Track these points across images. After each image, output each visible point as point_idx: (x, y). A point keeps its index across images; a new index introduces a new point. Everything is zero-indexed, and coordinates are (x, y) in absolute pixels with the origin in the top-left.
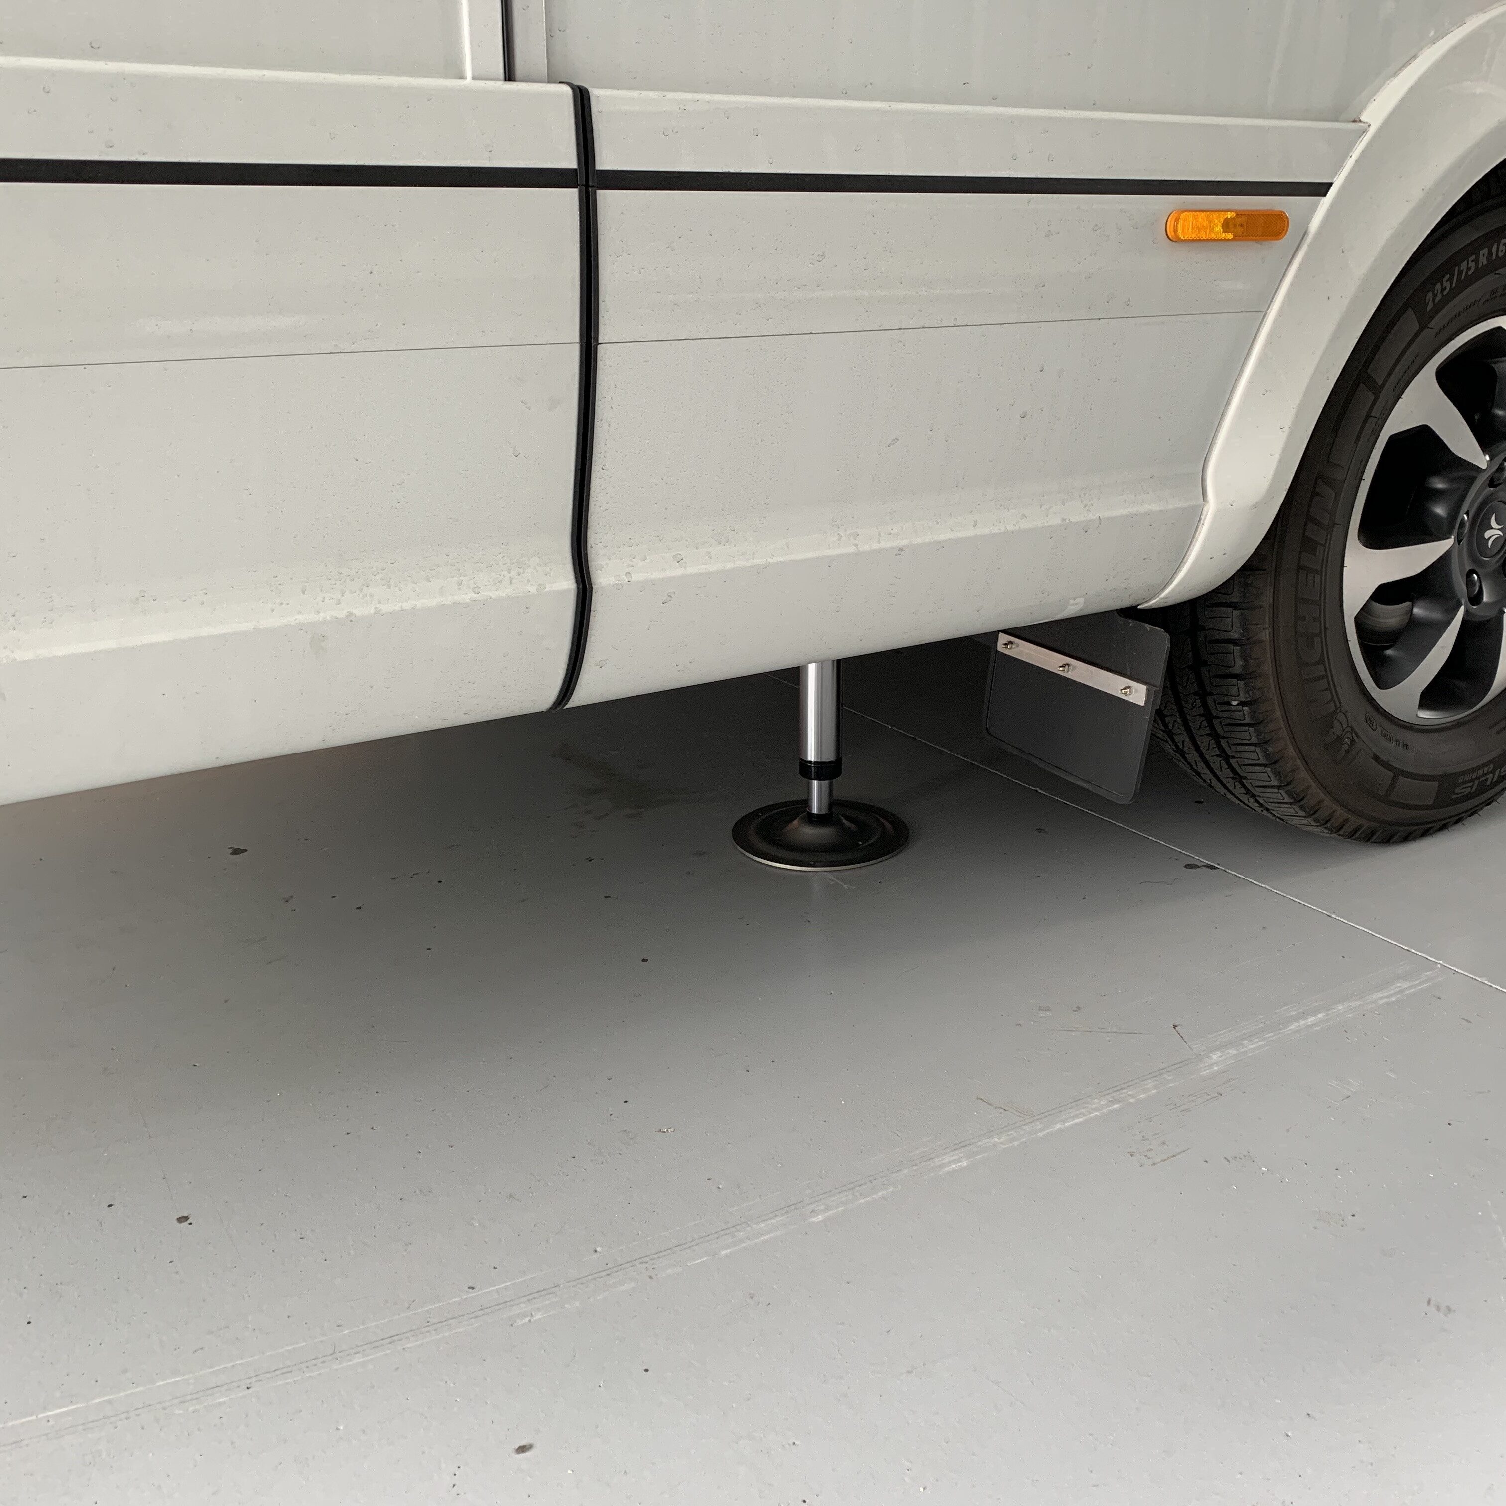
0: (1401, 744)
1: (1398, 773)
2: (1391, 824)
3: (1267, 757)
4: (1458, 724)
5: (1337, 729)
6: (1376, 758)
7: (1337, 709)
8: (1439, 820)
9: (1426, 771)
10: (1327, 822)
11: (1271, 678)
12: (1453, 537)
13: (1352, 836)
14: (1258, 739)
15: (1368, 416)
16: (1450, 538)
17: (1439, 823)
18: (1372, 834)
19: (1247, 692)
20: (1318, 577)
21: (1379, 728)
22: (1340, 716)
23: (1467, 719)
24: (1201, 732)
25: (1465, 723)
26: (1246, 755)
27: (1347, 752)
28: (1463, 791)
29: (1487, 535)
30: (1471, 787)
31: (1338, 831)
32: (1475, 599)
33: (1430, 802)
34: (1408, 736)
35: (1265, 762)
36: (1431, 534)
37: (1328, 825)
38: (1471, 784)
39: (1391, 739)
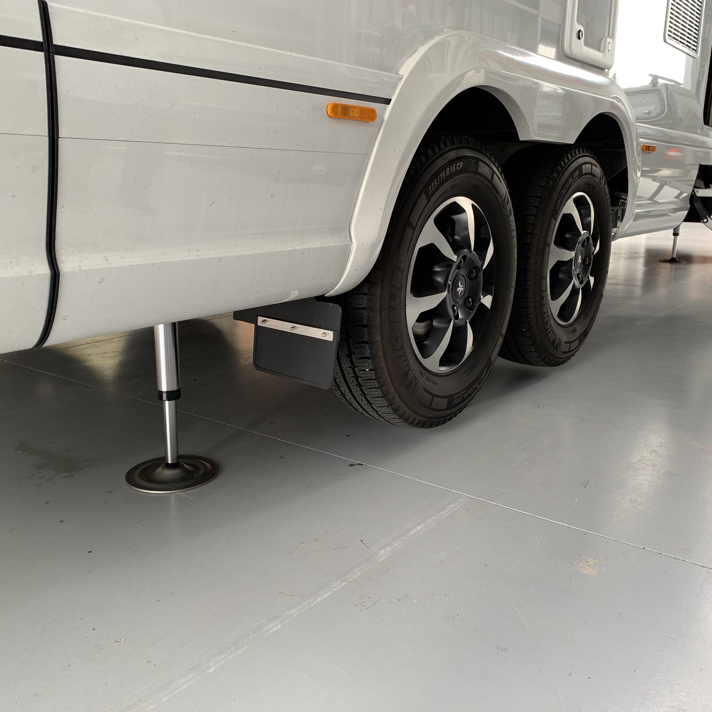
0: (434, 383)
1: (434, 396)
2: (432, 418)
3: (383, 393)
4: (454, 372)
5: (410, 378)
6: (425, 390)
7: (409, 369)
8: (449, 415)
9: (443, 394)
10: (407, 420)
11: (382, 357)
12: (446, 291)
13: (417, 426)
14: (378, 385)
15: (411, 240)
16: (445, 291)
17: (448, 417)
18: (425, 424)
19: (373, 365)
20: (397, 311)
21: (425, 376)
22: (411, 372)
23: (456, 369)
24: (353, 384)
25: (456, 371)
26: (374, 393)
27: (414, 388)
28: (456, 401)
29: (458, 289)
30: (459, 400)
31: (412, 424)
32: (457, 317)
33: (445, 408)
34: (436, 379)
35: (382, 396)
36: (438, 290)
37: (408, 421)
38: (458, 399)
39: (429, 381)
